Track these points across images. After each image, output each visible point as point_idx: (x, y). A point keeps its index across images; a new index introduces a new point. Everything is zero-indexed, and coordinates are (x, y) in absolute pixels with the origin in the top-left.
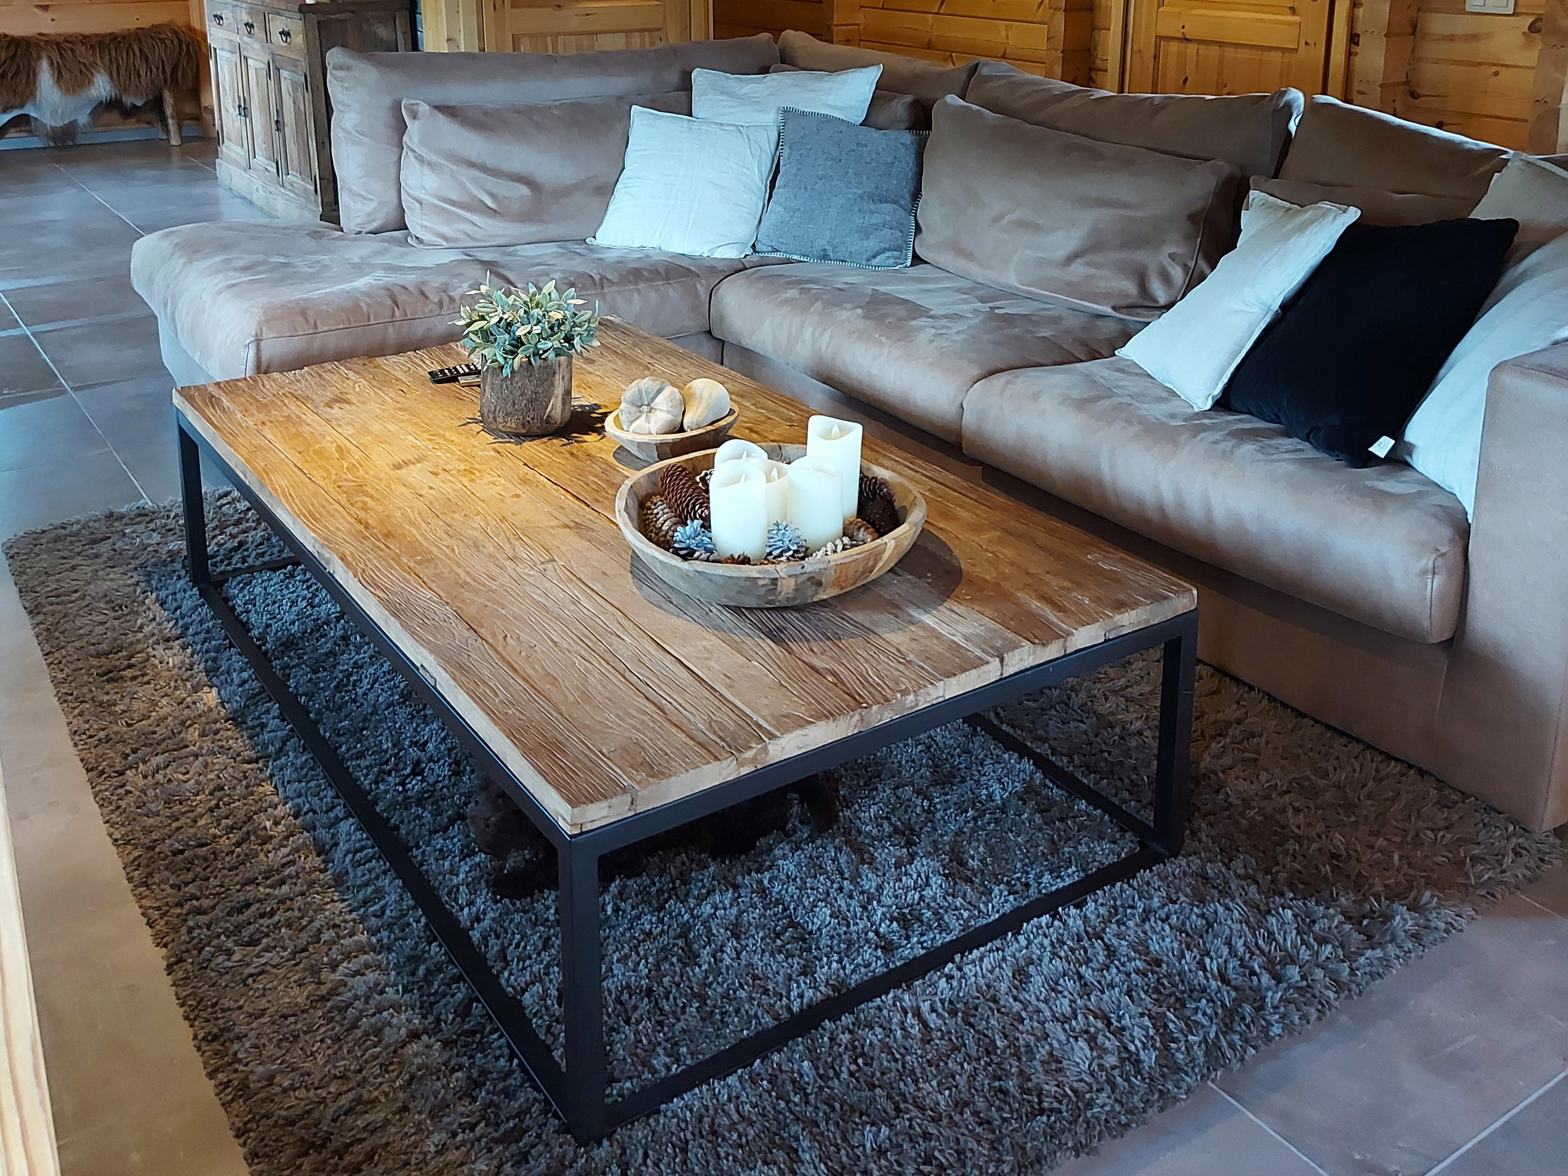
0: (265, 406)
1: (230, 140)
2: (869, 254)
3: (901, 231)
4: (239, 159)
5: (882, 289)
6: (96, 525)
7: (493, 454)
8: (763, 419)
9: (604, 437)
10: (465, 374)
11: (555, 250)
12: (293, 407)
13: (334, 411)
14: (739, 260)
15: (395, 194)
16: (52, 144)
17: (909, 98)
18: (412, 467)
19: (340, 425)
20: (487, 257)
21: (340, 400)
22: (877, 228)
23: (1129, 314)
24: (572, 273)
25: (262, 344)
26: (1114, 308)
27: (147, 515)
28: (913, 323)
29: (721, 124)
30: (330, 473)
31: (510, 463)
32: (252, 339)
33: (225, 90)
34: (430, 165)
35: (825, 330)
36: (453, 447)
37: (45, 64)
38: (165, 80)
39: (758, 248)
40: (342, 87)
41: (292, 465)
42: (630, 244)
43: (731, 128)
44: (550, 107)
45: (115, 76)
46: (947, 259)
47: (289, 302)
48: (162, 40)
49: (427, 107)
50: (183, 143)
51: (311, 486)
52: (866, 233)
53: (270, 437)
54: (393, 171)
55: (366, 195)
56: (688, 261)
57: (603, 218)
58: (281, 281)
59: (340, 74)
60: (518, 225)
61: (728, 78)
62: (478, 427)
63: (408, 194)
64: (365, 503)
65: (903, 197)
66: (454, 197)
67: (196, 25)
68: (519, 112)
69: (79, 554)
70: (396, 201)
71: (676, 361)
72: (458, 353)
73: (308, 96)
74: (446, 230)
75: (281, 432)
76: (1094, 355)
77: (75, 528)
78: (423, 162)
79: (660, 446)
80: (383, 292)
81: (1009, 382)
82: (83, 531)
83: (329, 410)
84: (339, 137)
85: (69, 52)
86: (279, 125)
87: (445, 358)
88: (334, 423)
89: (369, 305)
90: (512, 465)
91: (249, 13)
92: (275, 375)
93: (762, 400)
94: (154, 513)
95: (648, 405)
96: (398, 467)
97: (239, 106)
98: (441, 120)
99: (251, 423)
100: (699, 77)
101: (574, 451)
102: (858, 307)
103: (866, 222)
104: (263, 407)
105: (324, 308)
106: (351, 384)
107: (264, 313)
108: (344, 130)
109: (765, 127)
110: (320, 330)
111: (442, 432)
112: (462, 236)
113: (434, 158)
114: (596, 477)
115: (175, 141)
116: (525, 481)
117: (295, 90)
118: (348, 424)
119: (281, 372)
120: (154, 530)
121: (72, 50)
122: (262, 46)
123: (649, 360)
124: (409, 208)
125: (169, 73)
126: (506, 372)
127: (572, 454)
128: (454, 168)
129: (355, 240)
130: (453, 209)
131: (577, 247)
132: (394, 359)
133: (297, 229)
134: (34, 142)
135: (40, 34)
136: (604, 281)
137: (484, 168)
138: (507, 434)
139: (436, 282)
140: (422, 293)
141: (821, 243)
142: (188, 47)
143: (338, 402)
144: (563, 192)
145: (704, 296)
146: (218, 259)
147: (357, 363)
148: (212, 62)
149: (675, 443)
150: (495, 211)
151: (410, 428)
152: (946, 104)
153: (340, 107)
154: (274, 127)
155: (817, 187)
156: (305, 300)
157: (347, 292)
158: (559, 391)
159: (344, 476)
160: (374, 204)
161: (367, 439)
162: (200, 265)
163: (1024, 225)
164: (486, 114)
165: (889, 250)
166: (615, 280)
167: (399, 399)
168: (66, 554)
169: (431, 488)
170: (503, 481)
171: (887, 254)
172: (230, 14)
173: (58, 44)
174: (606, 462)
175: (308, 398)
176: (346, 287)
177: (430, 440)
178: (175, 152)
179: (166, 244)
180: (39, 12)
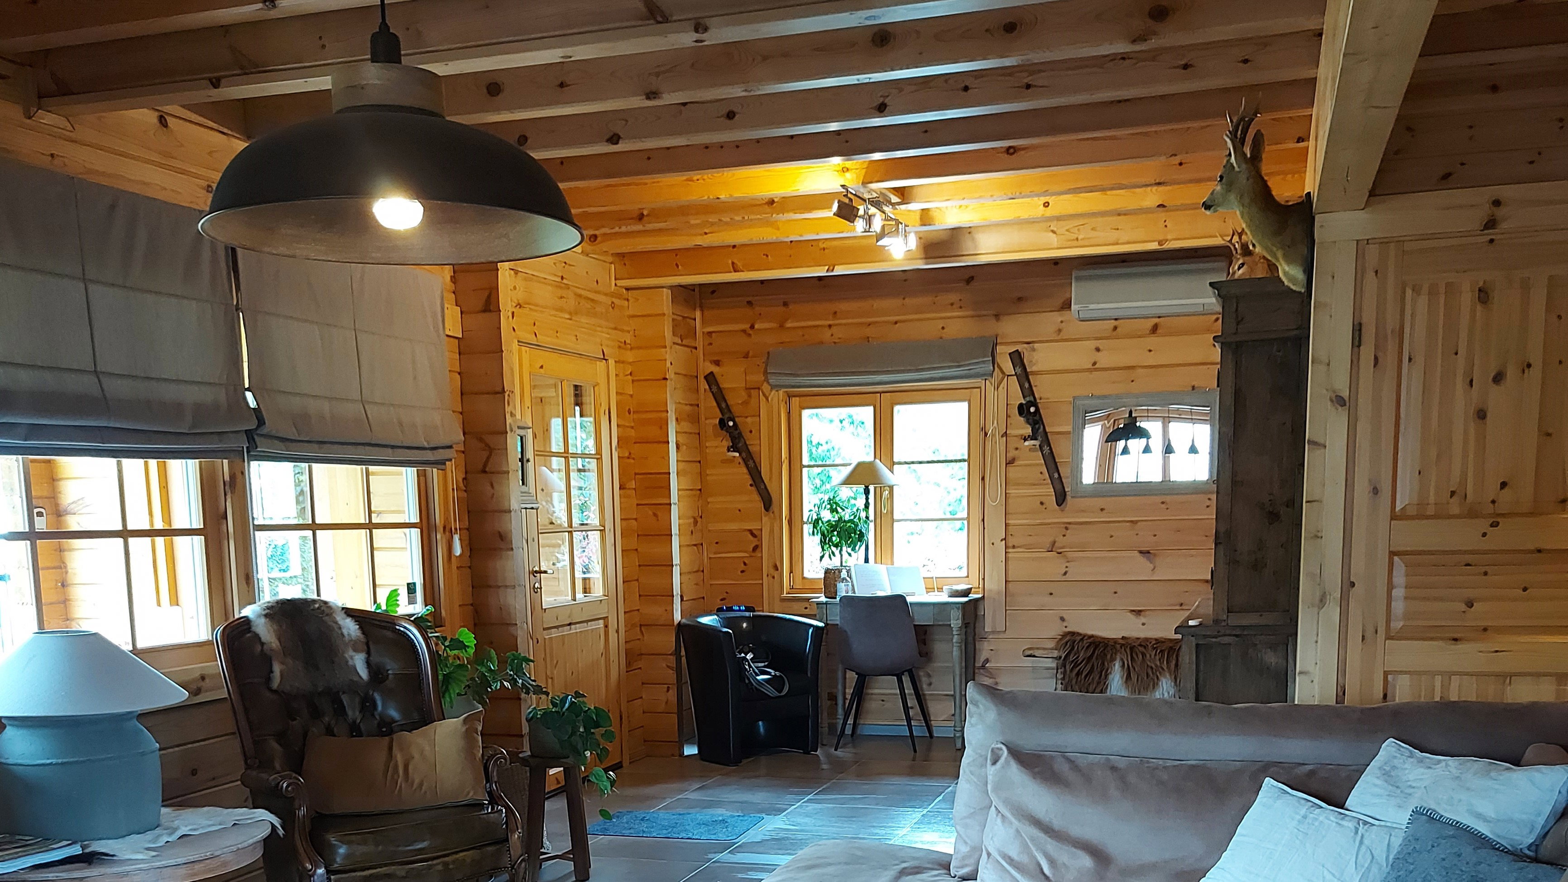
34: (1002, 815)
37: (1117, 665)
40: (970, 722)
49: (1006, 753)
70: (978, 850)
85: (1141, 656)
113: (1002, 809)
121: (1143, 655)
128: (1017, 823)
130: (1008, 868)
137: (1047, 829)
144: (1137, 870)
160: (968, 848)
173: (1132, 648)
180: (1131, 616)
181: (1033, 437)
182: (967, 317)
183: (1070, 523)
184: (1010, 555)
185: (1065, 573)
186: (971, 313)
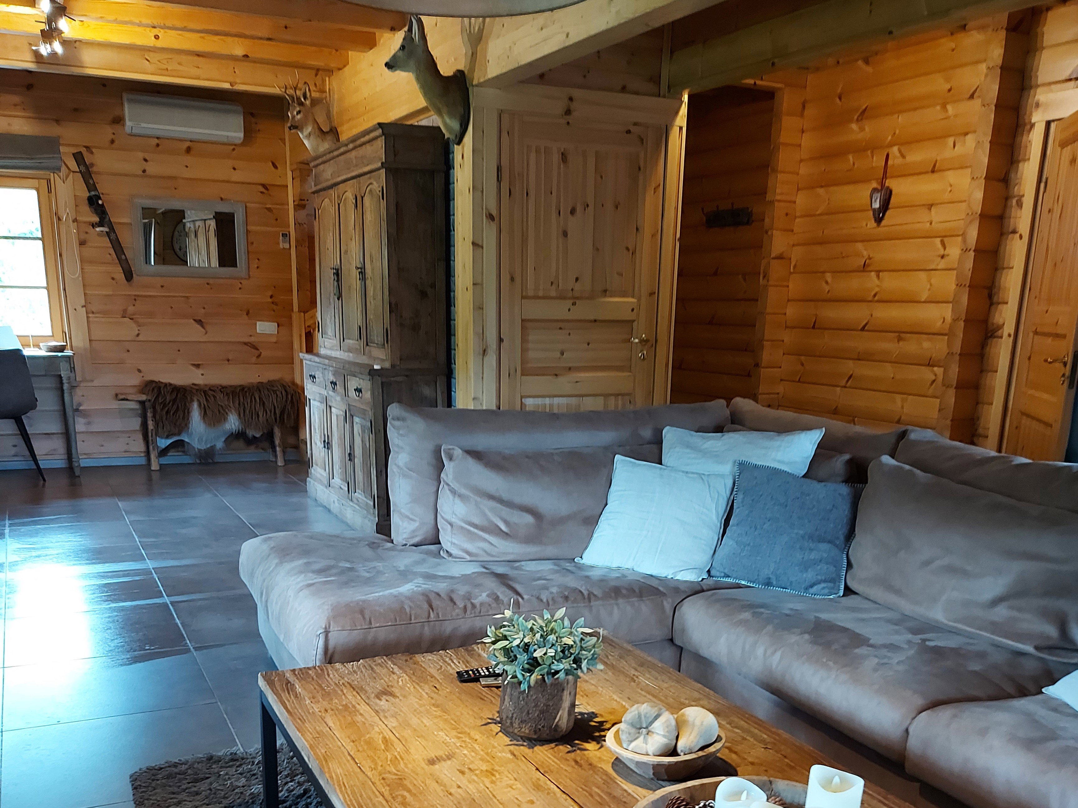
0: (329, 694)
1: (317, 465)
2: (807, 584)
3: (835, 566)
4: (322, 479)
5: (824, 616)
6: (199, 766)
7: (509, 756)
8: (739, 739)
9: (602, 746)
10: (485, 676)
11: (552, 567)
12: (351, 697)
13: (382, 703)
14: (698, 582)
15: (432, 517)
16: (198, 461)
17: (847, 457)
18: (443, 762)
19: (386, 717)
20: (500, 570)
21: (386, 692)
22: (816, 563)
23: (1050, 655)
24: (566, 588)
25: (330, 635)
26: (1037, 648)
27: (237, 760)
28: (857, 651)
29: (687, 472)
30: (376, 764)
31: (524, 767)
32: (322, 631)
33: (315, 429)
34: (460, 496)
35: (775, 651)
36: (477, 747)
37: (195, 405)
38: (276, 419)
39: (713, 573)
40: (398, 433)
41: (346, 754)
42: (609, 565)
43: (696, 476)
44: (552, 454)
45: (242, 415)
46: (877, 593)
47: (351, 602)
48: (275, 392)
49: (460, 451)
50: (285, 464)
51: (361, 776)
52: (805, 566)
53: (331, 724)
54: (432, 499)
55: (411, 516)
56: (657, 582)
57: (589, 543)
58: (346, 584)
59: (397, 423)
60: (524, 545)
61: (692, 436)
62: (496, 728)
63: (442, 517)
64: (404, 797)
65: (838, 538)
66: (476, 521)
67: (298, 381)
68: (527, 457)
69: (184, 790)
70: (433, 522)
71: (657, 675)
72: (479, 655)
73: (372, 437)
74: (470, 547)
75: (339, 720)
76: (1023, 693)
77: (184, 767)
78: (455, 494)
79: (656, 767)
80: (421, 598)
81: (955, 716)
82: (189, 771)
83: (378, 701)
84: (393, 472)
85: (212, 398)
86: (351, 457)
87: (469, 658)
88: (381, 714)
89: (411, 607)
90: (526, 769)
91: (334, 375)
92: (338, 665)
93: (736, 720)
94: (243, 759)
95: (647, 728)
96: (432, 762)
97: (324, 441)
98: (471, 463)
99: (317, 710)
100: (669, 434)
101: (578, 759)
102: (805, 633)
103: (806, 558)
104: (327, 695)
105: (377, 608)
106: (396, 678)
107: (332, 610)
108: (398, 467)
109: (722, 476)
110: (373, 626)
111: (466, 729)
112: (481, 552)
113: (463, 491)
114: (598, 788)
115: (280, 463)
116: (537, 787)
117: (363, 431)
118: (393, 716)
119: (343, 663)
120: (241, 774)
121: (214, 397)
122: (342, 399)
123: (633, 672)
124: (442, 528)
125: (278, 416)
126: (524, 687)
127: (576, 762)
128: (479, 499)
129: (402, 551)
130: (476, 531)
131: (568, 565)
132: (429, 656)
133: (360, 540)
134: (186, 459)
135: (193, 384)
136: (590, 597)
137: (500, 501)
138: (522, 738)
139: (462, 590)
140: (452, 600)
141: (766, 572)
142: (292, 397)
143: (385, 694)
144: (560, 521)
145: (669, 612)
146: (301, 562)
147: (401, 658)
148: (307, 409)
149: (670, 766)
150: (507, 534)
151: (441, 724)
152: (881, 464)
153: (396, 449)
154: (347, 458)
155: (765, 526)
156: (364, 601)
157: (395, 596)
158: (566, 704)
159: (388, 768)
160: (417, 524)
161: (407, 733)
162: (288, 566)
163: (951, 570)
164: (505, 458)
165: (825, 581)
166: (600, 595)
167: (433, 695)
168: (176, 790)
169: (459, 787)
170: (519, 786)
171: (823, 585)
172: (321, 375)
173: (205, 392)
174: (606, 774)
175: (362, 689)
176: (394, 591)
177: (459, 738)
178: (281, 471)
179: (265, 547)
180: (193, 368)
181: (101, 224)
182: (30, 118)
183: (138, 296)
184: (91, 319)
185: (138, 335)
186: (31, 115)
